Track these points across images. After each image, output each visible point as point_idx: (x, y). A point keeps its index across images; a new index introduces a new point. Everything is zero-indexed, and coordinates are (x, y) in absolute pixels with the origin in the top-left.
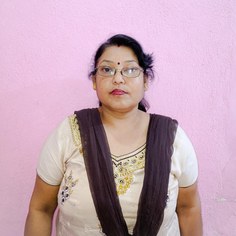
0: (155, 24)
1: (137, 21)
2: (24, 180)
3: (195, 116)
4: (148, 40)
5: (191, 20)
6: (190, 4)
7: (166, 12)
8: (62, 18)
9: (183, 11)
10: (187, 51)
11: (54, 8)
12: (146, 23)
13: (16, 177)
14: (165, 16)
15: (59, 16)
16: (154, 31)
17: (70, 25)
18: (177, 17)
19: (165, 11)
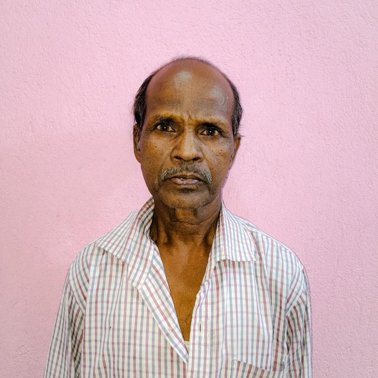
0: (289, 56)
1: (253, 50)
2: (37, 360)
3: (367, 238)
4: (275, 90)
5: (361, 48)
6: (361, 16)
7: (311, 32)
8: (102, 47)
9: (346, 29)
10: (354, 110)
11: (87, 28)
12: (271, 55)
13: (20, 353)
14: (309, 41)
15: (98, 43)
16: (286, 71)
17: (120, 61)
18: (334, 42)
19: (309, 31)
